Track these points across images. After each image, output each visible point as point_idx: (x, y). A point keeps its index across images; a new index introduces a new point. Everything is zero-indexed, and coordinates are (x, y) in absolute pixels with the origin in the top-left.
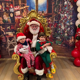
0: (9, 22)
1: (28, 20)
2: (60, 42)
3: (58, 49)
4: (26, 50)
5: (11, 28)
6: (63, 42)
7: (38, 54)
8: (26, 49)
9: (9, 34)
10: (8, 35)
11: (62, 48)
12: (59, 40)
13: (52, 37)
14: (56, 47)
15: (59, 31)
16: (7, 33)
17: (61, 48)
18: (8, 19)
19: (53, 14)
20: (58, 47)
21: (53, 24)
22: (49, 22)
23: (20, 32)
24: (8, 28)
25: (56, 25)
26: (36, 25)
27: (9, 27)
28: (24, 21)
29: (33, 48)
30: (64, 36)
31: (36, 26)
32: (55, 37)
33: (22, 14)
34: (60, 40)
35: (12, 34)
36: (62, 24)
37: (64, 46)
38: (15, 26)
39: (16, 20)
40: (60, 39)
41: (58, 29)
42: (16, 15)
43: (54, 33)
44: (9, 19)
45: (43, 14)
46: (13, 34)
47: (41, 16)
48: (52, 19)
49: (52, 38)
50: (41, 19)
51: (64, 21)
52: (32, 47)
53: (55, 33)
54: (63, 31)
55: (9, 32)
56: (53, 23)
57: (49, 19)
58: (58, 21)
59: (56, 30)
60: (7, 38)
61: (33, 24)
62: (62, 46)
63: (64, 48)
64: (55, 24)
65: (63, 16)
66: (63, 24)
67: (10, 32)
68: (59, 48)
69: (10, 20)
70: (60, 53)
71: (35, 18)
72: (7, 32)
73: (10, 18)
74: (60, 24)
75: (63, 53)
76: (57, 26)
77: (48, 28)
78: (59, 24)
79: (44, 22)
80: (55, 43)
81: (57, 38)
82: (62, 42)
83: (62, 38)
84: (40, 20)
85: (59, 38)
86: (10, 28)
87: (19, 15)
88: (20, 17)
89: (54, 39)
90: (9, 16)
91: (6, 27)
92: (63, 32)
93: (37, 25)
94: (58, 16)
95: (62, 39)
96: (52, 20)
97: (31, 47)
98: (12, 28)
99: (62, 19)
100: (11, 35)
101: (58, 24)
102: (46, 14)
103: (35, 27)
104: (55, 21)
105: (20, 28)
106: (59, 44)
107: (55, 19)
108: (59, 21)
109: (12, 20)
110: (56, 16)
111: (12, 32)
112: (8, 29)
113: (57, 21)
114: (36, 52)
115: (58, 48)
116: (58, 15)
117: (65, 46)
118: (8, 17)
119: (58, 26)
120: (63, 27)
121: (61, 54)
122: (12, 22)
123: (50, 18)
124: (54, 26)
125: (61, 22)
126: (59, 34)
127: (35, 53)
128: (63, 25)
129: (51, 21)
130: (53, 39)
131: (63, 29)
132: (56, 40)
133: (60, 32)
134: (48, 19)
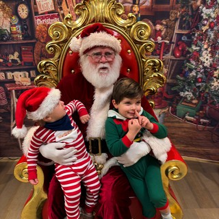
0: (15, 36)
1: (78, 28)
2: (192, 108)
3: (185, 132)
4: (66, 150)
5: (23, 58)
6: (201, 108)
7: (112, 162)
8: (67, 146)
9: (16, 79)
10: (13, 81)
11: (197, 129)
12: (190, 102)
13: (165, 91)
14: (177, 125)
15: (191, 70)
16: (10, 75)
17: (193, 129)
18: (12, 25)
19: (172, 8)
20: (185, 125)
21: (173, 46)
22: (155, 39)
23: (48, 73)
24: (11, 57)
25: (183, 50)
26: (109, 47)
27: (16, 54)
28: (62, 34)
29: (95, 141)
30: (207, 91)
31: (107, 54)
32: (176, 93)
33: (61, 9)
34: (194, 102)
35: (25, 79)
36: (205, 46)
37: (204, 124)
38: (36, 50)
39: (41, 31)
40: (192, 99)
41: (190, 63)
42: (40, 12)
43: (174, 77)
44: (15, 25)
45: (136, 9)
46: (29, 80)
47: (130, 14)
48: (167, 26)
49: (165, 95)
50: (131, 27)
51: (212, 37)
52: (90, 138)
53: (177, 79)
54: (205, 72)
55: (16, 73)
56: (171, 42)
57: (158, 27)
58: (189, 36)
59: (179, 69)
60: (10, 91)
61: (95, 47)
62: (198, 122)
63: (203, 130)
64: (177, 45)
65: (210, 17)
66: (209, 46)
67: (21, 73)
68: (186, 130)
69: (20, 31)
70: (188, 144)
71: (107, 21)
72: (8, 71)
73: (18, 24)
74: (196, 46)
75: (201, 146)
76: (185, 53)
77: (154, 62)
78: (194, 48)
79: (141, 39)
80: (174, 111)
81: (182, 94)
82: (198, 111)
83: (200, 96)
84: (123, 28)
85: (188, 94)
86: (20, 57)
87: (49, 13)
88: (52, 18)
89: (172, 100)
90: (16, 13)
91: (7, 55)
92: (206, 76)
93: (111, 48)
94: (193, 16)
95: (198, 98)
96: (167, 32)
97: (88, 137)
98: (27, 58)
99: (207, 27)
100: (25, 83)
101: (190, 47)
102: (147, 9)
103: (103, 59)
104: (180, 35)
105: (51, 61)
106: (187, 117)
107: (180, 27)
108: (194, 34)
109: (26, 30)
110: (182, 16)
111: (27, 74)
112: (12, 60)
113: (186, 35)
114: (105, 155)
115: (183, 130)
116: (190, 13)
117: (209, 124)
118: (11, 18)
119: (189, 52)
120: (206, 59)
121: (191, 148)
122: (25, 38)
123: (161, 24)
124: (173, 54)
125: (202, 40)
126: (189, 83)
127: (101, 158)
128: (206, 49)
129: (163, 33)
130: (166, 99)
131: (205, 65)
132: (177, 103)
133: (194, 73)
134: (155, 25)
